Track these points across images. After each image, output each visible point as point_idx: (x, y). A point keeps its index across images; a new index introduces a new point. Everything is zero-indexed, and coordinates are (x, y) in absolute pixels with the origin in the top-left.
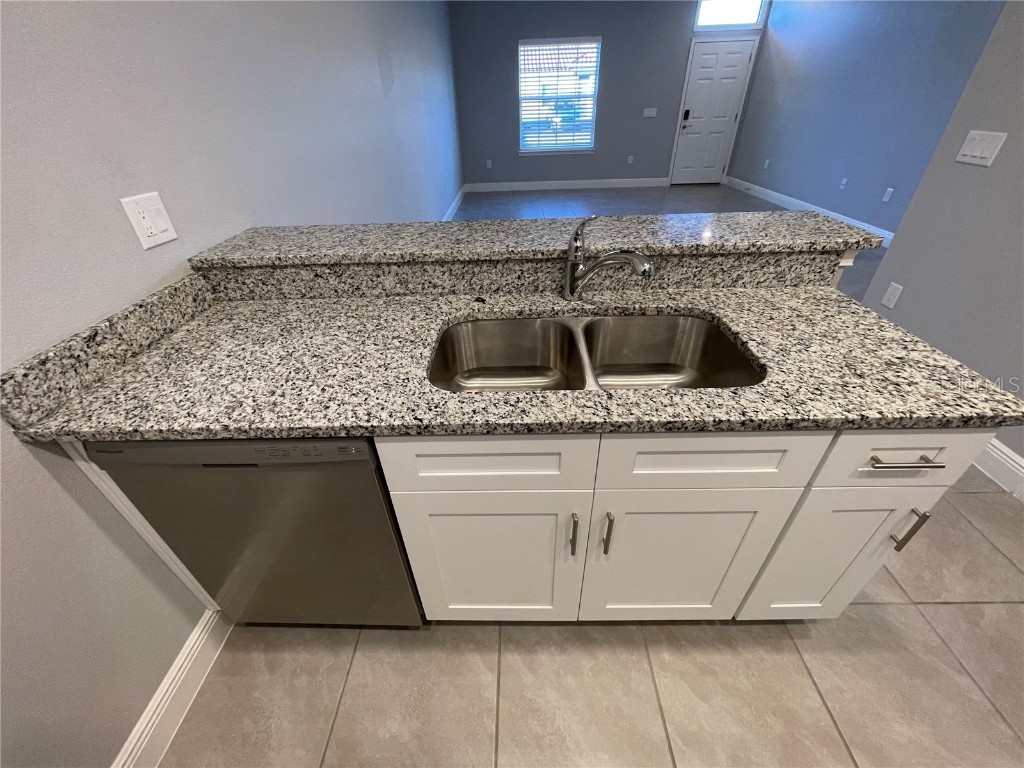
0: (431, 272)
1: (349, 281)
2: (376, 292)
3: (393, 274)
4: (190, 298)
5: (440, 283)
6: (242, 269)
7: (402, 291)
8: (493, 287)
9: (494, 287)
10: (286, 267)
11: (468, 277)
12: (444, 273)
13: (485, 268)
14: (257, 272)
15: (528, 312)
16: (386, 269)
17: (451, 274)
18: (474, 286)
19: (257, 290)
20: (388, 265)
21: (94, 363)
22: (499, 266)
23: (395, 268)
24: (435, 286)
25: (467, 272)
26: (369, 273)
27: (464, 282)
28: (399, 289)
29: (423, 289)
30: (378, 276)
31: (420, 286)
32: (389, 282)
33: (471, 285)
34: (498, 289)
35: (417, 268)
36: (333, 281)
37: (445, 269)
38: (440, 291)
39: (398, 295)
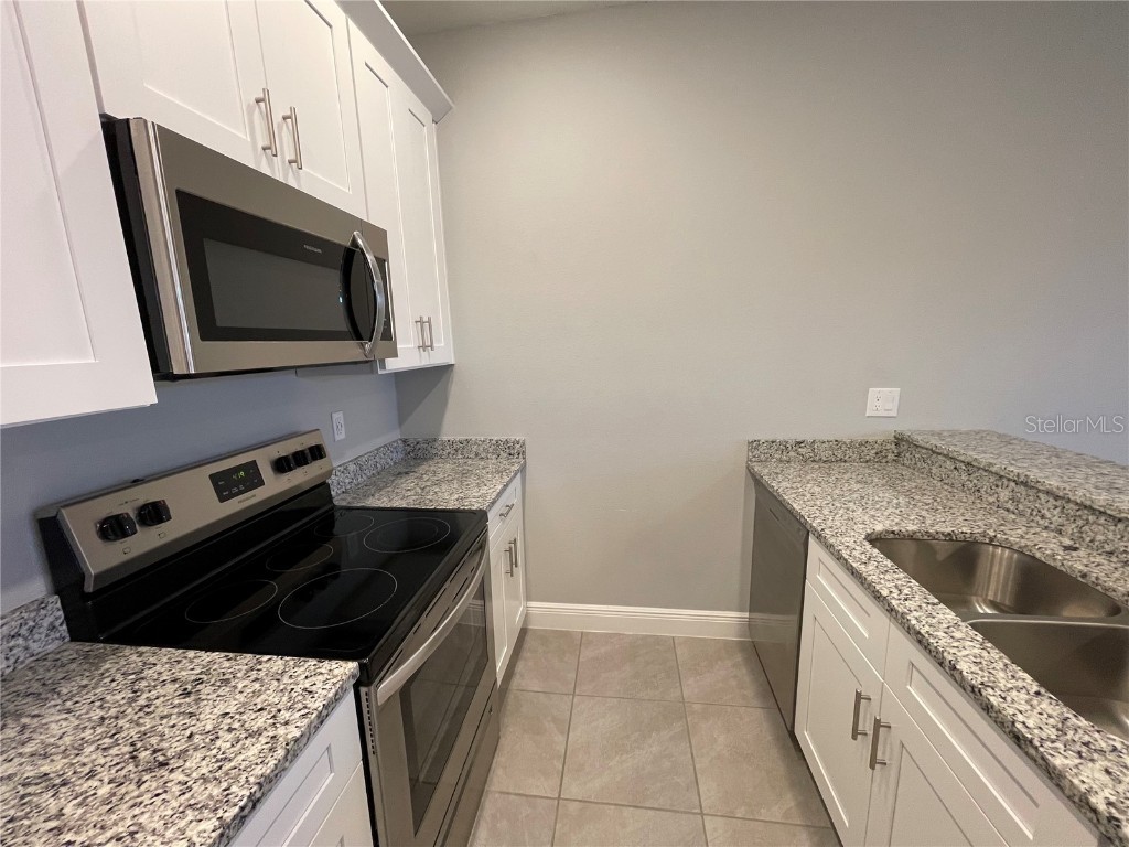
0: (1043, 500)
1: (975, 481)
2: (991, 499)
3: (1010, 489)
4: (874, 451)
5: (1049, 516)
6: (917, 446)
7: (1012, 508)
8: (1106, 546)
9: (1108, 548)
10: (940, 454)
11: (1080, 523)
12: (1056, 507)
13: (1102, 520)
14: (924, 451)
15: (1093, 579)
16: (1006, 483)
17: (1062, 512)
18: (1084, 535)
19: (919, 464)
20: (1009, 480)
21: (792, 454)
22: (1120, 526)
23: (1013, 484)
24: (1043, 517)
25: (1080, 516)
26: (992, 480)
27: (1073, 526)
28: (1009, 506)
29: (1031, 514)
30: (997, 486)
31: (1029, 510)
32: (1004, 494)
33: (1081, 532)
34: (1112, 553)
35: (1032, 492)
36: (964, 477)
37: (1058, 503)
38: (1047, 524)
39: (1008, 510)
